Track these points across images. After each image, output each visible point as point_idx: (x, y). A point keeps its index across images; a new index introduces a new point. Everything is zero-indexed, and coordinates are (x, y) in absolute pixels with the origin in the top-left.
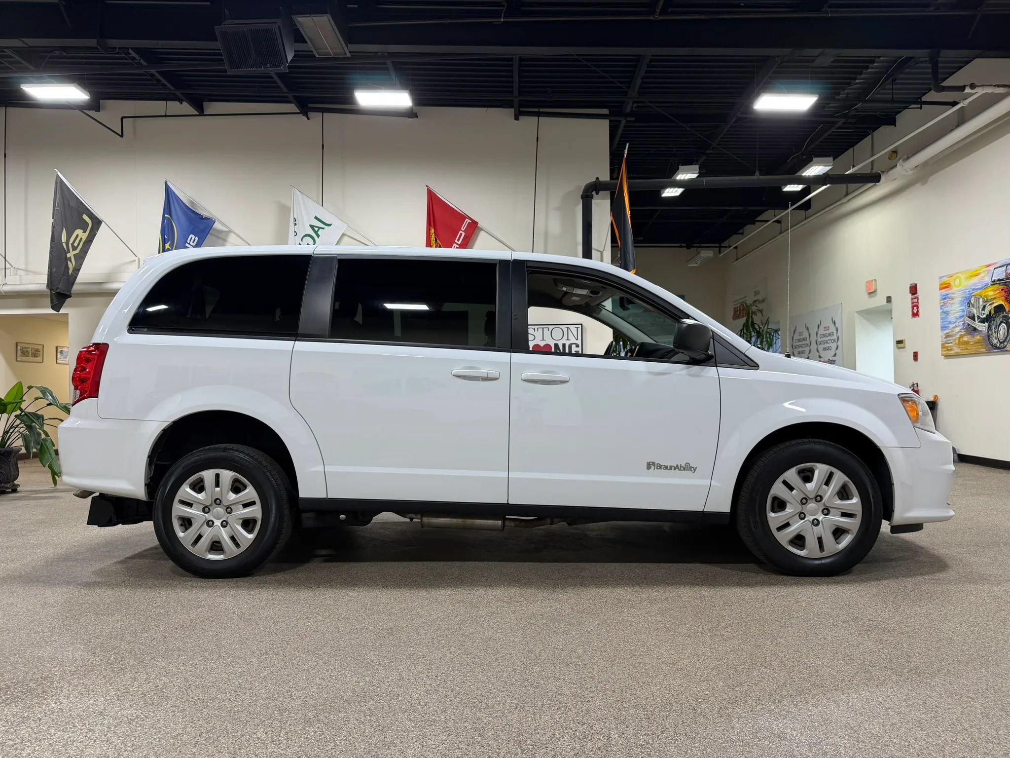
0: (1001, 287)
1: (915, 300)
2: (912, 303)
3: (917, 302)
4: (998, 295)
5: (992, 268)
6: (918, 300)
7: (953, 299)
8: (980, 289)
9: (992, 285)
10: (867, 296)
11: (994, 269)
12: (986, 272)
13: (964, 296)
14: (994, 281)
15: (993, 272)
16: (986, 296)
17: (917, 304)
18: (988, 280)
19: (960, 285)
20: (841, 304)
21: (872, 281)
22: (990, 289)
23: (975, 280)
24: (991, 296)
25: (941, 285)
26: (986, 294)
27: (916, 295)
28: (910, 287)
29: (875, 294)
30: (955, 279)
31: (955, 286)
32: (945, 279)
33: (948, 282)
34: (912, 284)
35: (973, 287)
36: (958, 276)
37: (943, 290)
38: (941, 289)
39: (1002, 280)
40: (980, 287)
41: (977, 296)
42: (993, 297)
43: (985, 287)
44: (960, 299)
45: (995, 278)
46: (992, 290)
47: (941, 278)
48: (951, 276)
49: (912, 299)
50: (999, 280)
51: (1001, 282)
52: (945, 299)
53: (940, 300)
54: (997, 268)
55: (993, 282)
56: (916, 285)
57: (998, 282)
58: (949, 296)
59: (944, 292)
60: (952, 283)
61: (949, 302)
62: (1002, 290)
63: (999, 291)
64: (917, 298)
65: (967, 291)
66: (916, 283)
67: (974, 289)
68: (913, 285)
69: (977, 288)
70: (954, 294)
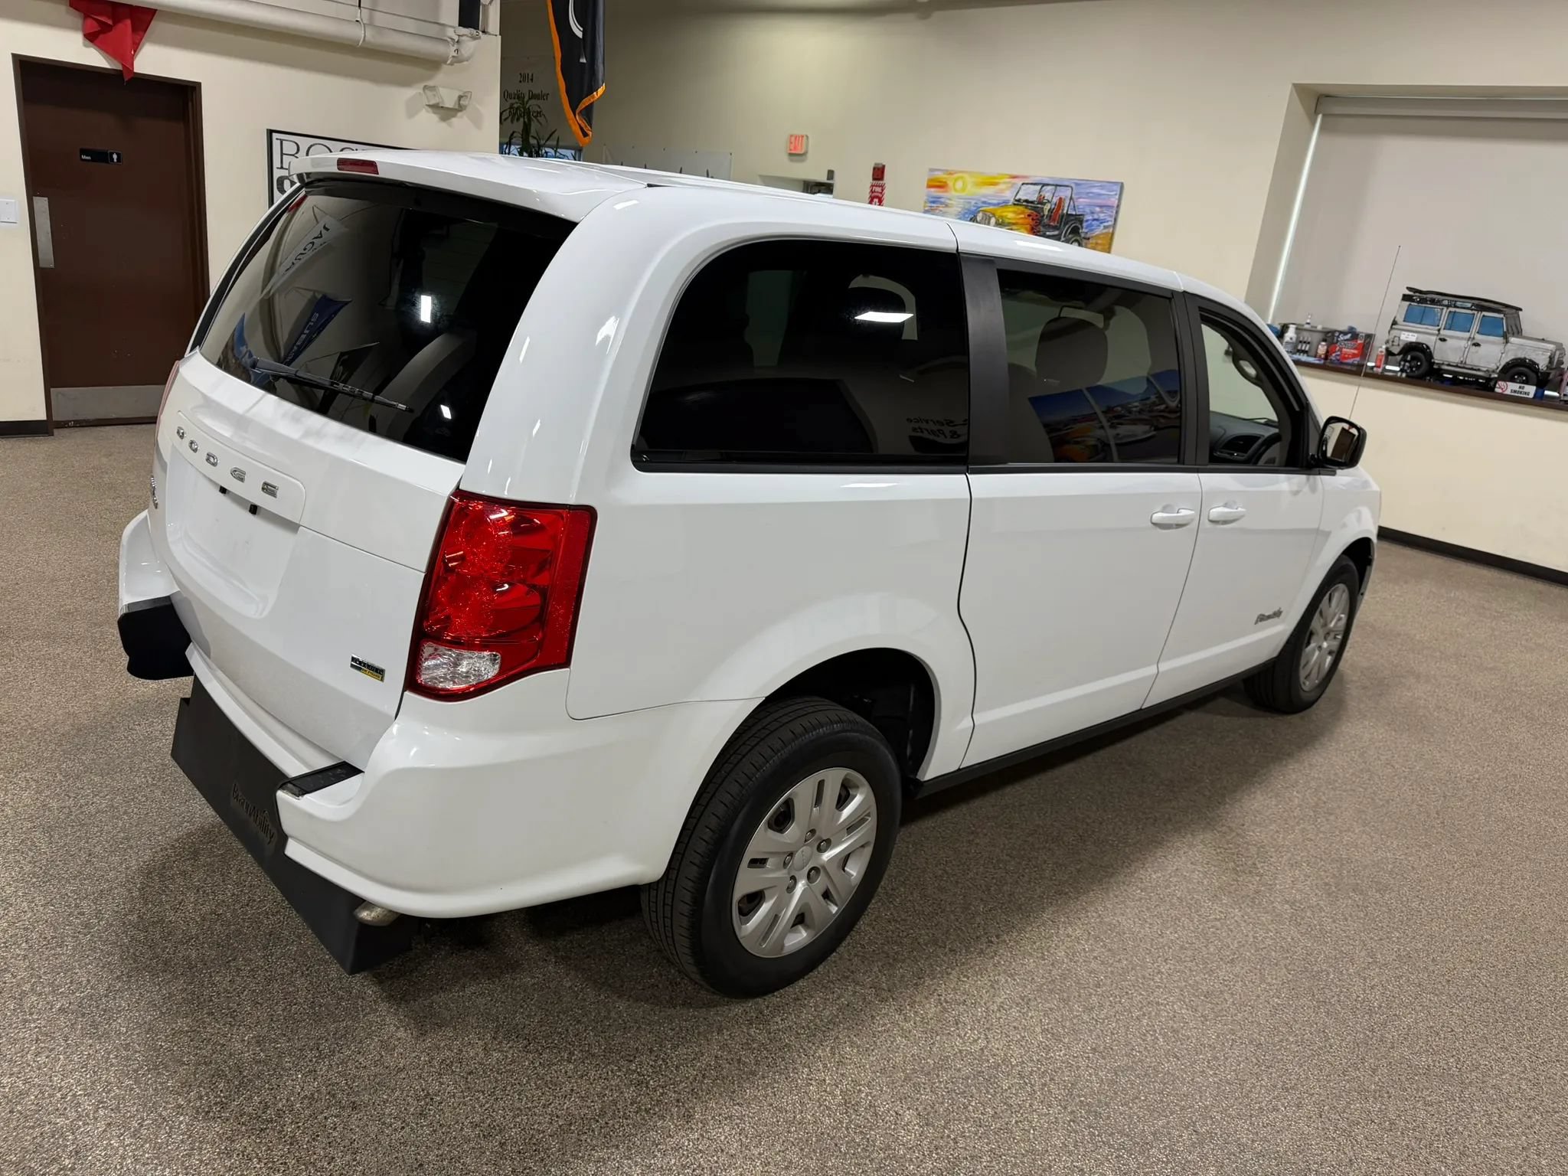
0: (1029, 211)
1: (879, 189)
2: (872, 192)
3: (881, 193)
4: (1020, 221)
5: (1019, 182)
6: (883, 190)
7: (947, 206)
8: (994, 205)
9: (1015, 204)
10: (785, 158)
11: (1023, 184)
12: (1010, 185)
13: (967, 207)
14: (1019, 200)
15: (1020, 188)
16: (1002, 217)
17: (880, 195)
18: (1009, 196)
19: (963, 189)
20: (731, 154)
21: (803, 137)
22: (1011, 209)
23: (989, 191)
24: (1009, 219)
25: (930, 180)
26: (1005, 214)
27: (881, 182)
28: (874, 169)
29: (804, 157)
30: (956, 180)
31: (955, 190)
32: (940, 175)
33: (944, 180)
34: (878, 164)
35: (984, 199)
36: (962, 178)
37: (932, 190)
38: (929, 186)
39: (1032, 202)
40: (995, 202)
41: (988, 214)
42: (1014, 221)
43: (1004, 204)
44: (960, 210)
45: (1022, 196)
46: (1014, 212)
47: (932, 170)
48: (951, 174)
49: (872, 186)
50: (1026, 201)
51: (1030, 204)
52: (933, 202)
53: (926, 202)
54: (1027, 184)
55: (1016, 201)
56: (884, 166)
57: (1024, 203)
58: (942, 200)
59: (934, 192)
60: (950, 183)
61: (941, 209)
62: (1029, 215)
63: (1022, 216)
64: (882, 187)
65: (973, 202)
66: (884, 164)
67: (984, 202)
68: (880, 166)
69: (990, 201)
70: (950, 199)
